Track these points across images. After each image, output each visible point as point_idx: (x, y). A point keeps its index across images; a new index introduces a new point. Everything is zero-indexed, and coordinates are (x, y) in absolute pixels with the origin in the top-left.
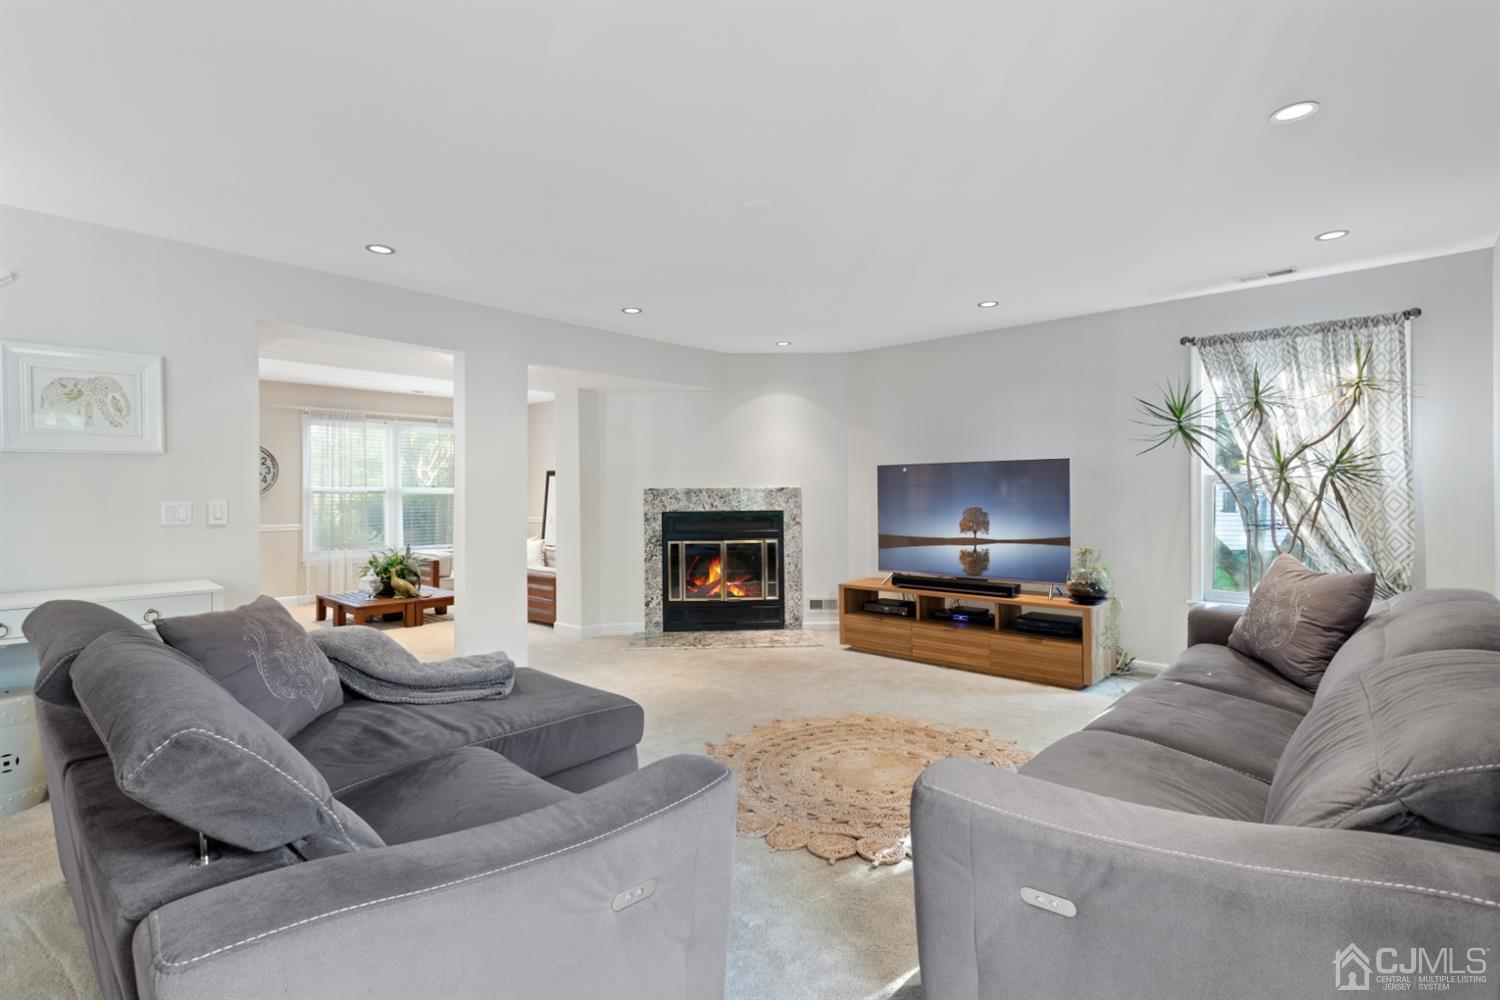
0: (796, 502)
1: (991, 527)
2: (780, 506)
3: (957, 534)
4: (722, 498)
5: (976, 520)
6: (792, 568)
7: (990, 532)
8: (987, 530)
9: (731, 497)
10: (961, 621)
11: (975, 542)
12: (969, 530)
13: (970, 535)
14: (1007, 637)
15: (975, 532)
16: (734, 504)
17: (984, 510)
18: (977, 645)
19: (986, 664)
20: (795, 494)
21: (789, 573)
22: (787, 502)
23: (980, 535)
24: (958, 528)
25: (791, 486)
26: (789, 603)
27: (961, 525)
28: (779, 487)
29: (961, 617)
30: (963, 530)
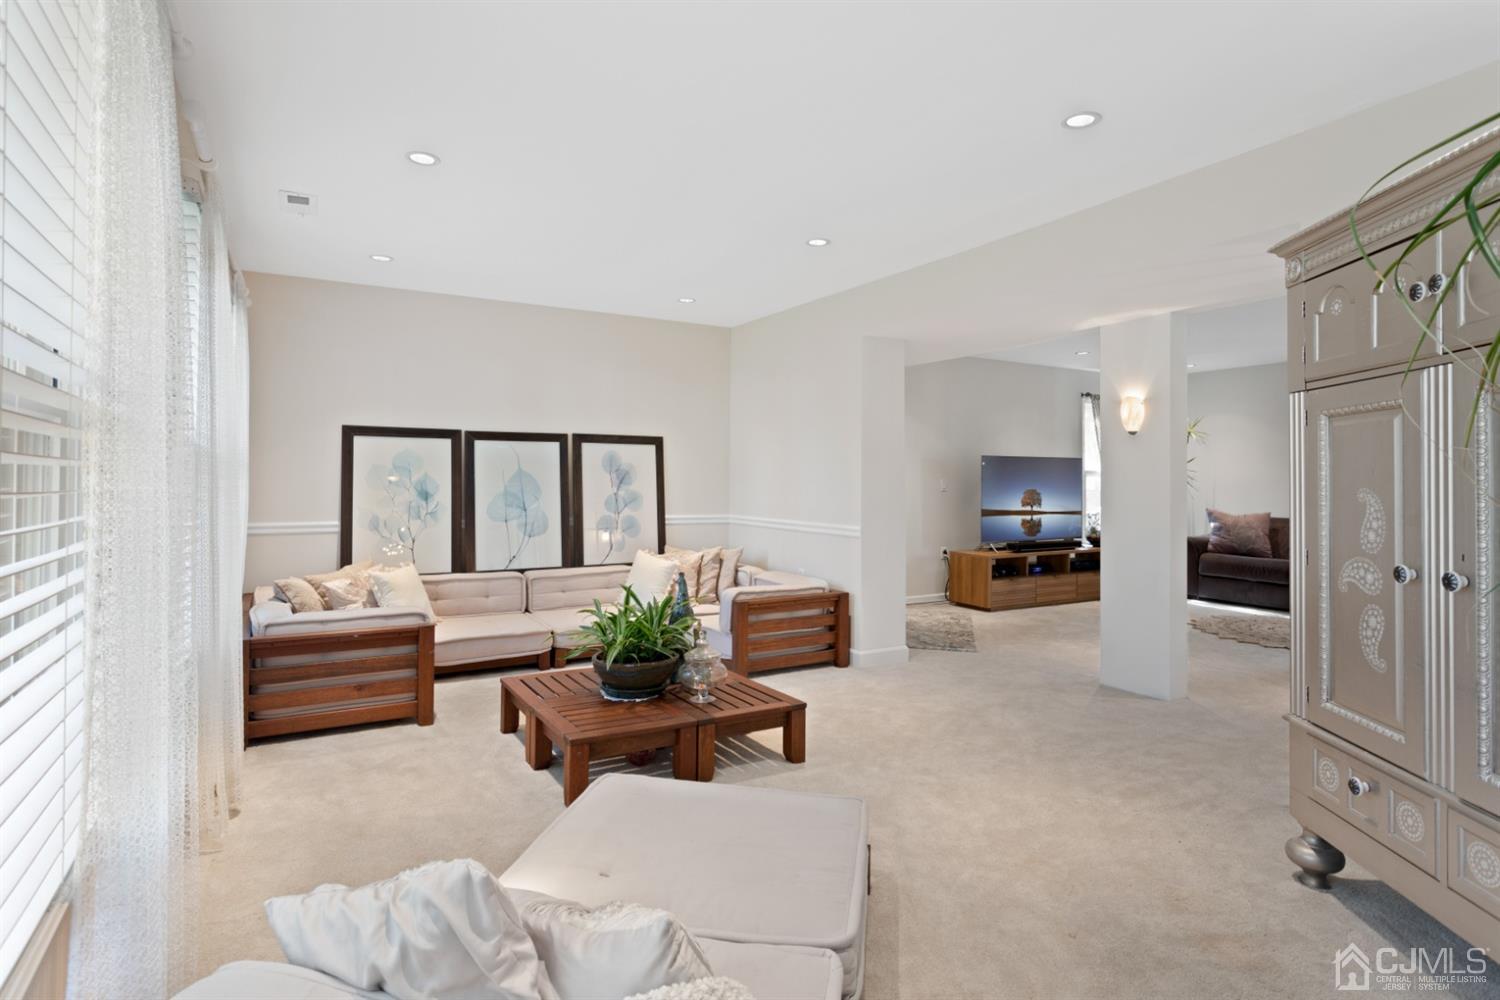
1: (1043, 503)
3: (1020, 508)
5: (1033, 499)
7: (1042, 506)
8: (1040, 504)
10: (1039, 572)
11: (1032, 513)
12: (1028, 505)
13: (1028, 508)
14: (1085, 575)
15: (1032, 507)
17: (1038, 491)
18: (1071, 584)
19: (1074, 595)
23: (1035, 508)
24: (1020, 504)
27: (1022, 502)
29: (1037, 568)
30: (1023, 505)
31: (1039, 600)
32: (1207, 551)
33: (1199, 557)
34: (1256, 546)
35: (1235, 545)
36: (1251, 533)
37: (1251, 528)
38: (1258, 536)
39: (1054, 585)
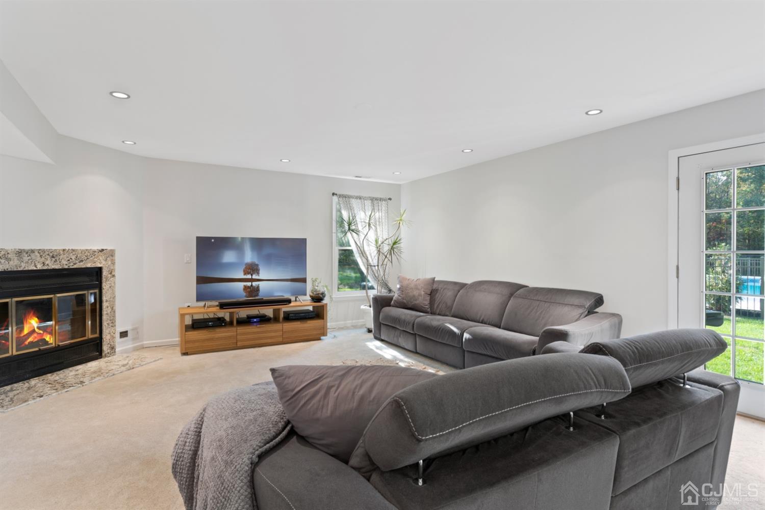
0: (112, 259)
1: (261, 272)
2: (100, 264)
3: (242, 276)
4: (53, 257)
5: (252, 269)
6: (109, 310)
7: (260, 275)
8: (258, 274)
9: (61, 257)
10: (255, 322)
11: (252, 280)
12: (249, 274)
13: (249, 276)
14: (290, 324)
15: (252, 275)
16: (64, 262)
17: (256, 263)
18: (276, 331)
19: (280, 339)
20: (112, 253)
21: (107, 314)
22: (106, 260)
23: (254, 277)
24: (242, 273)
25: (109, 248)
26: (106, 337)
27: (244, 271)
28: (100, 248)
29: (255, 320)
30: (245, 274)
31: (239, 344)
32: (390, 306)
33: (381, 309)
34: (417, 302)
35: (405, 301)
36: (416, 293)
37: (417, 289)
38: (420, 295)
39: (258, 333)
